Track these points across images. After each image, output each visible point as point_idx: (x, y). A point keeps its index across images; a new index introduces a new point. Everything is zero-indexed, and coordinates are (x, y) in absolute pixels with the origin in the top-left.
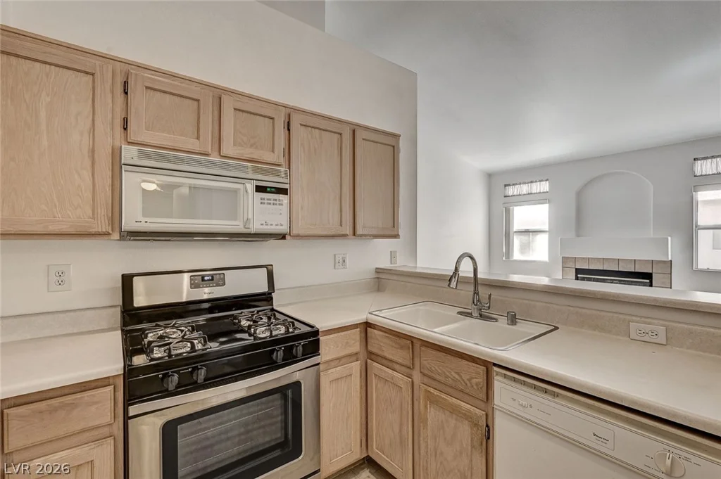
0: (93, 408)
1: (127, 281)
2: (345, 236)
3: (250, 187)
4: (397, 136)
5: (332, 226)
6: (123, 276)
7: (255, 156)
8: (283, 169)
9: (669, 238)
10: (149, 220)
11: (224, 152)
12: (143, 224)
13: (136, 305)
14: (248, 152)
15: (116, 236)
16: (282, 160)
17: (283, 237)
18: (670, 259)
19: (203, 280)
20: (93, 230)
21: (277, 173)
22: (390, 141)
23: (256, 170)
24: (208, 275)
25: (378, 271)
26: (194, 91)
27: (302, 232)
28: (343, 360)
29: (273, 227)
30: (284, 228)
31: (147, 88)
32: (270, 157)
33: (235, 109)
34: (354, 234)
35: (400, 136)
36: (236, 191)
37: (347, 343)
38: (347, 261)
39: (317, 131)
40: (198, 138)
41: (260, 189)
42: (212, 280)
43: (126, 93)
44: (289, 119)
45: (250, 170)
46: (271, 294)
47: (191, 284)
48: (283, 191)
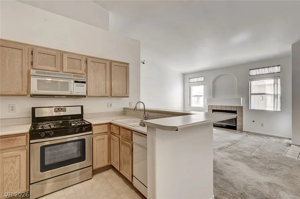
0: (20, 141)
1: (33, 109)
2: (108, 96)
3: (72, 81)
4: (128, 64)
5: (103, 93)
6: (32, 108)
7: (75, 72)
8: (84, 75)
9: (241, 98)
10: (39, 91)
11: (64, 71)
12: (37, 92)
13: (36, 117)
14: (72, 71)
15: (29, 96)
16: (84, 73)
17: (85, 97)
18: (242, 105)
19: (59, 110)
20: (22, 94)
21: (82, 77)
22: (126, 65)
23: (74, 76)
24: (60, 108)
25: (124, 108)
26: (54, 53)
27: (91, 95)
28: (102, 134)
29: (81, 93)
30: (85, 94)
31: (39, 53)
32: (79, 72)
33: (68, 58)
34: (111, 96)
35: (129, 64)
36: (68, 83)
37: (103, 129)
38: (112, 105)
39: (97, 63)
40: (55, 67)
41: (76, 82)
42: (62, 109)
43: (32, 54)
44: (87, 60)
45: (72, 76)
46: (83, 115)
47: (54, 111)
48: (85, 82)
